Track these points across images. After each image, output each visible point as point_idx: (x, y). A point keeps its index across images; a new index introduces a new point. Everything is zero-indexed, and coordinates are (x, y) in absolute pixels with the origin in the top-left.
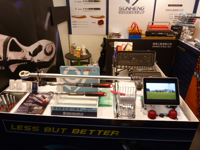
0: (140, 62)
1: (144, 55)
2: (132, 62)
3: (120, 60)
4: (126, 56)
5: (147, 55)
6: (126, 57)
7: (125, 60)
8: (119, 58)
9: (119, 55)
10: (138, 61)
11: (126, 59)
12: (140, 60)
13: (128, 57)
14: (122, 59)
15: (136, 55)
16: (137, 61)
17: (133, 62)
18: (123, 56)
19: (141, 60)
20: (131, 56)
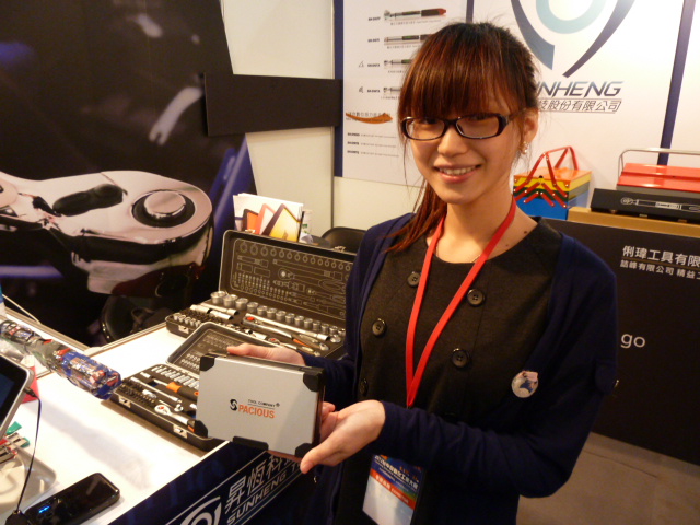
0: (306, 294)
1: (323, 267)
2: (278, 287)
3: (239, 272)
4: (259, 256)
5: (337, 269)
6: (257, 262)
7: (253, 275)
8: (236, 261)
9: (237, 250)
10: (301, 288)
11: (260, 272)
12: (308, 286)
13: (264, 263)
14: (247, 269)
15: (293, 260)
16: (295, 286)
17: (282, 288)
18: (248, 254)
19: (313, 288)
20: (275, 262)
